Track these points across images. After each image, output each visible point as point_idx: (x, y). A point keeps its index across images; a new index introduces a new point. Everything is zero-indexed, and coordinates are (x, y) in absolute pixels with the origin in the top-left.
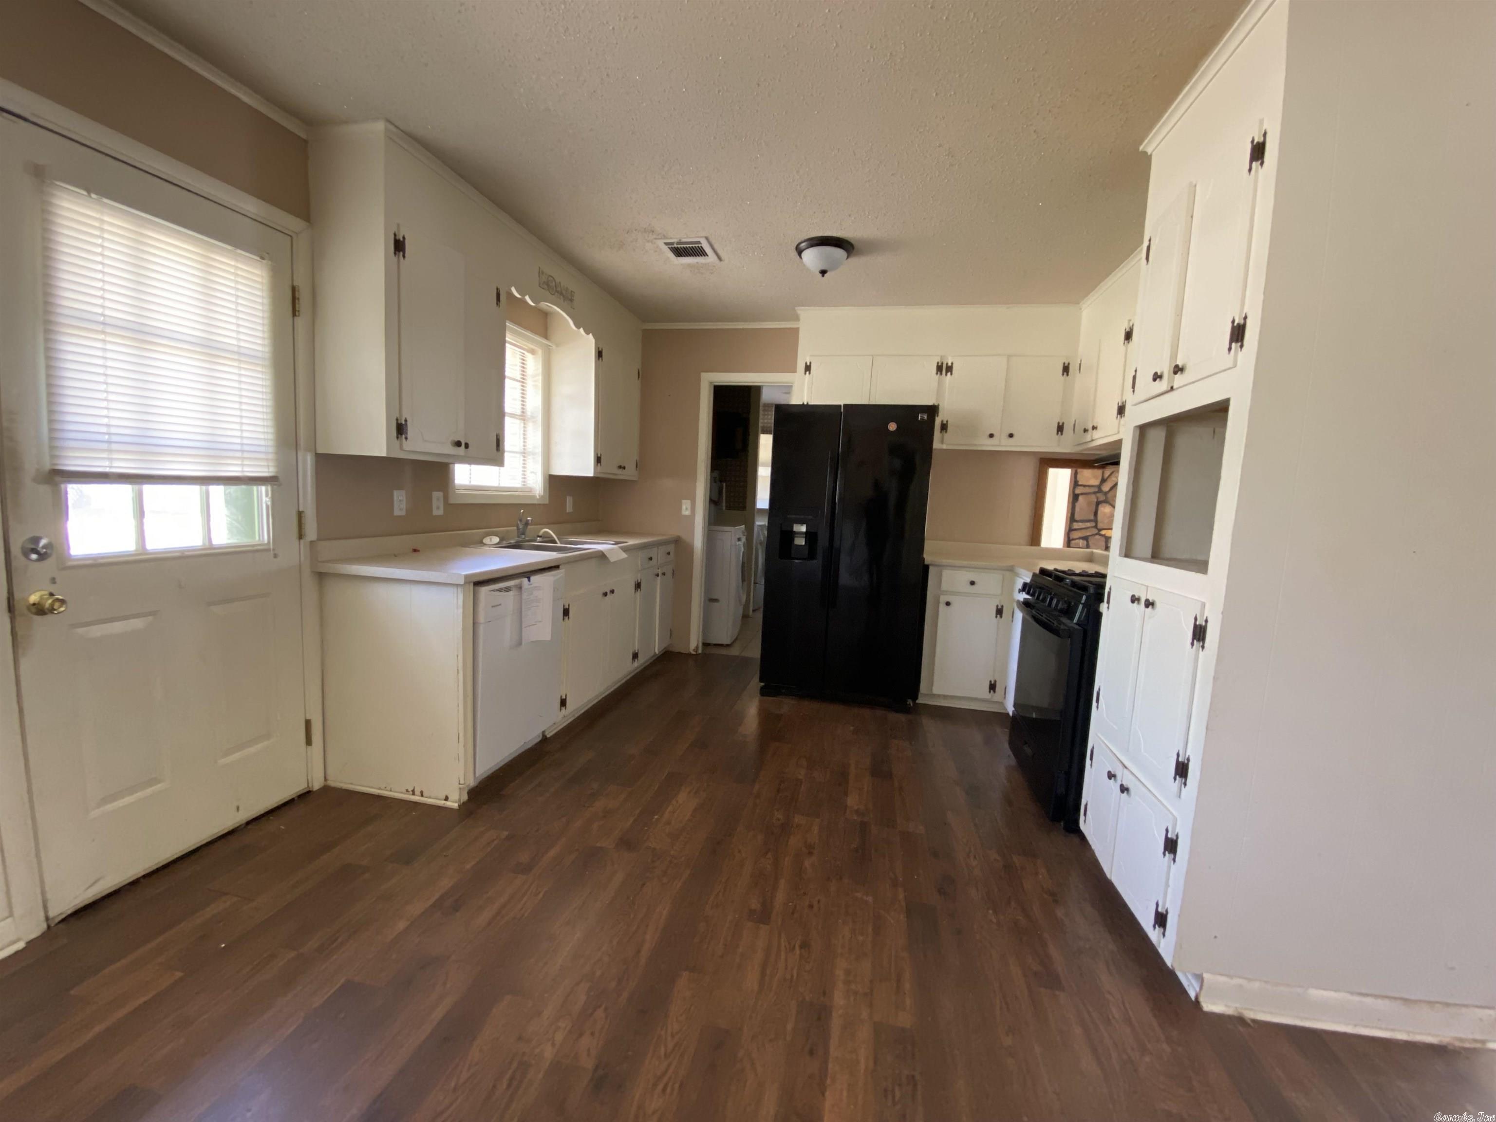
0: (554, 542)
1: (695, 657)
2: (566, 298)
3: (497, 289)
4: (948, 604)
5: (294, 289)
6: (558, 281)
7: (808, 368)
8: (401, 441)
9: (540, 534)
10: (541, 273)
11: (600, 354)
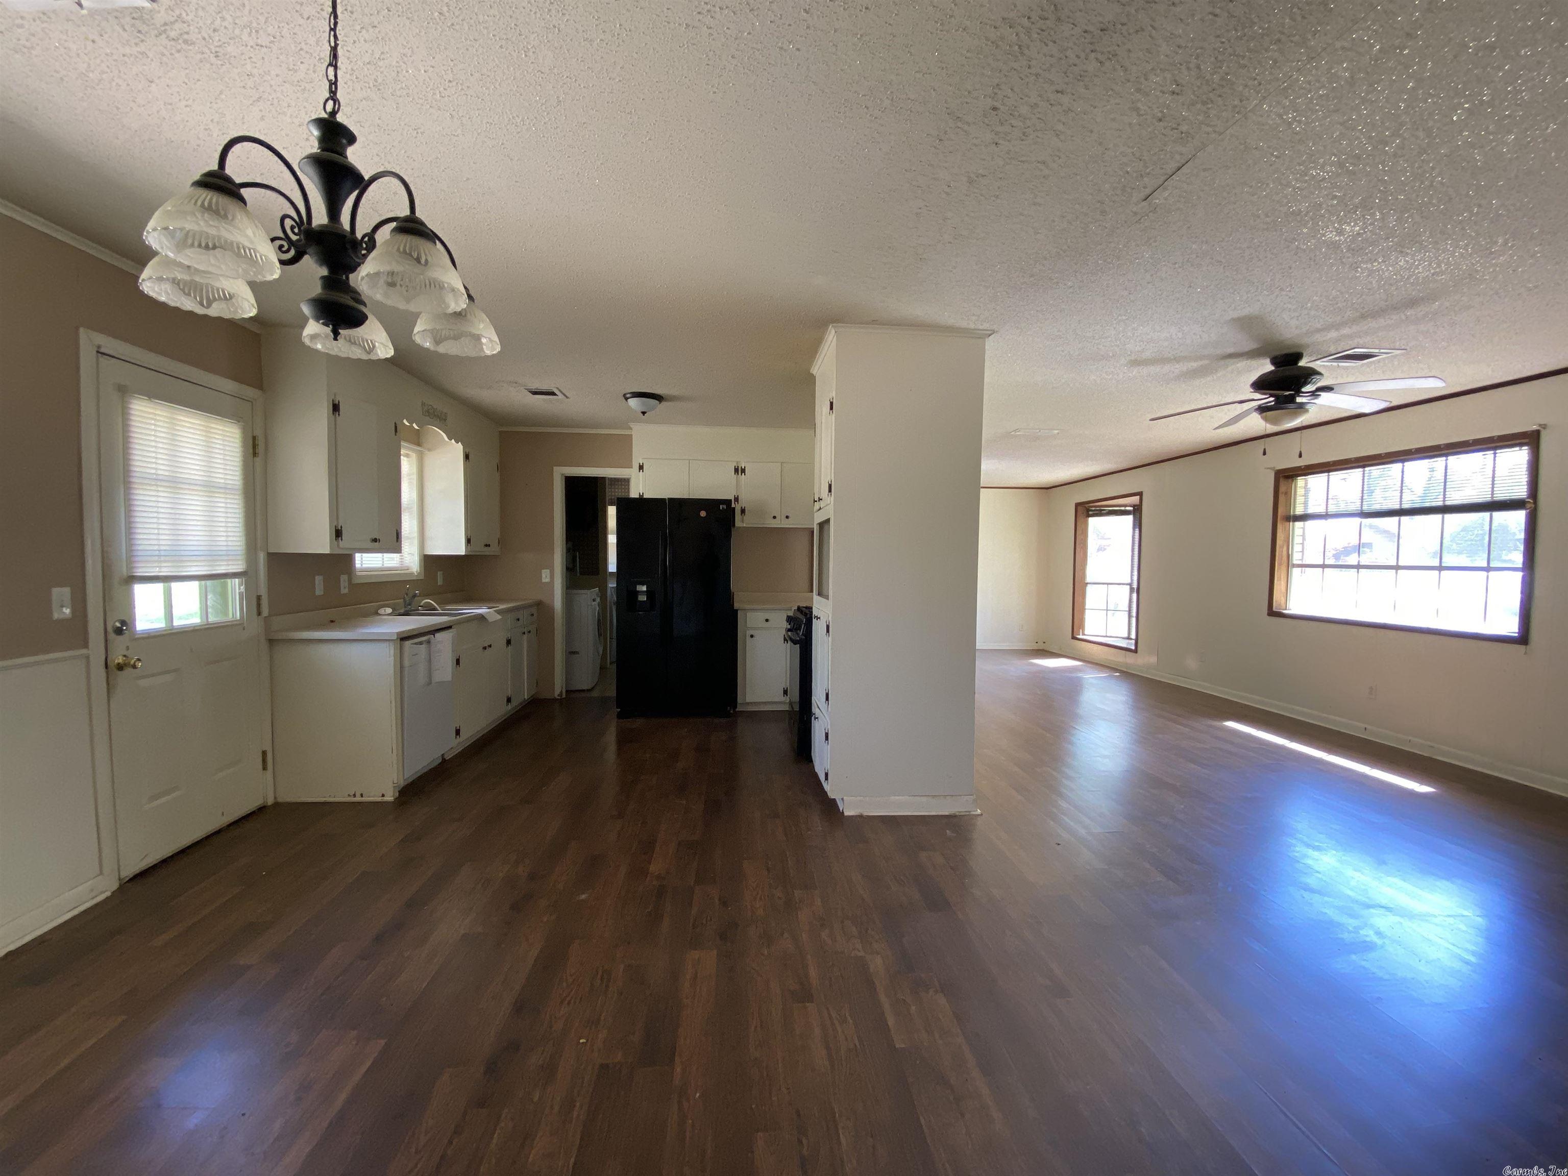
0: (435, 609)
1: (560, 701)
2: (440, 419)
3: (395, 423)
4: (752, 636)
5: (254, 438)
6: (435, 407)
7: (641, 468)
8: (338, 542)
9: (422, 604)
10: (423, 404)
11: (467, 457)
